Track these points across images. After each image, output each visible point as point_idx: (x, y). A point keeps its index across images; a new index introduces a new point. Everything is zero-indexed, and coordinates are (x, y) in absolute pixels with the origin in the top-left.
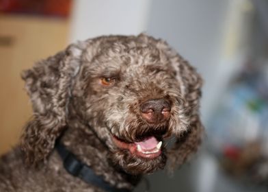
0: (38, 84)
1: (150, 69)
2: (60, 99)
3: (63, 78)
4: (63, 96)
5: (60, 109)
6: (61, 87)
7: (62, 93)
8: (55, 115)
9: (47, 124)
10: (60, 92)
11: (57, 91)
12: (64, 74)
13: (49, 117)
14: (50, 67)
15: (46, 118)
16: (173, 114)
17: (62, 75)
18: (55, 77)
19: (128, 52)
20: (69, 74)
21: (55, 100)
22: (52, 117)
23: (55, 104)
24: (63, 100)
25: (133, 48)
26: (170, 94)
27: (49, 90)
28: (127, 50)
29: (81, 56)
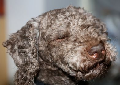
0: (16, 47)
1: (83, 27)
2: (33, 54)
4: (35, 51)
5: (34, 59)
6: (32, 46)
8: (32, 63)
9: (29, 70)
10: (32, 49)
12: (32, 38)
14: (21, 36)
15: (28, 66)
16: (107, 50)
17: (31, 39)
18: (27, 41)
19: (68, 19)
20: (35, 38)
21: (30, 55)
23: (31, 57)
24: (35, 54)
25: (69, 16)
26: (102, 39)
27: (24, 50)
28: (66, 18)
29: (39, 27)
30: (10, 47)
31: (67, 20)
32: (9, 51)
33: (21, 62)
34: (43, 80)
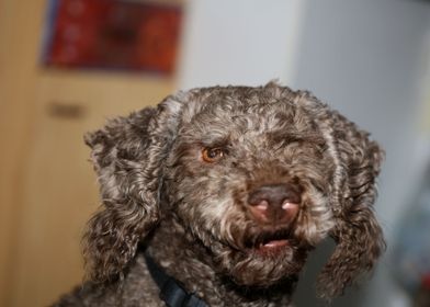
0: (114, 152)
1: (274, 138)
2: (150, 177)
3: (155, 144)
4: (155, 173)
5: (150, 194)
6: (152, 158)
7: (153, 169)
8: (141, 203)
9: (127, 217)
10: (150, 166)
11: (146, 166)
12: (157, 138)
13: (130, 207)
14: (134, 127)
15: (126, 207)
17: (154, 141)
18: (143, 143)
19: (245, 111)
20: (166, 139)
21: (140, 180)
22: (135, 205)
23: (141, 187)
24: (154, 180)
25: (253, 105)
27: (131, 163)
28: (244, 108)
29: (181, 113)
30: (99, 148)
31: (242, 113)
32: (95, 159)
33: (115, 193)
34: (166, 264)
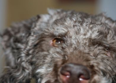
3: (33, 36)
4: (31, 52)
6: (30, 43)
7: (30, 50)
10: (28, 48)
11: (26, 47)
12: (34, 33)
13: (19, 70)
15: (16, 70)
17: (32, 34)
18: (26, 34)
22: (21, 70)
24: (30, 56)
